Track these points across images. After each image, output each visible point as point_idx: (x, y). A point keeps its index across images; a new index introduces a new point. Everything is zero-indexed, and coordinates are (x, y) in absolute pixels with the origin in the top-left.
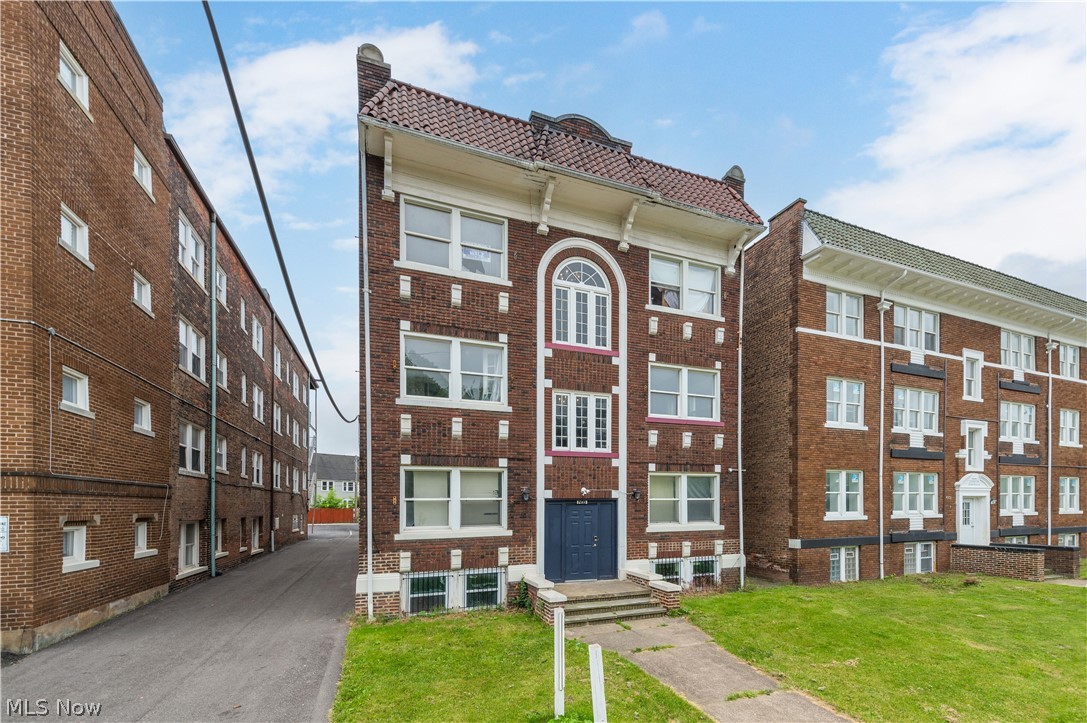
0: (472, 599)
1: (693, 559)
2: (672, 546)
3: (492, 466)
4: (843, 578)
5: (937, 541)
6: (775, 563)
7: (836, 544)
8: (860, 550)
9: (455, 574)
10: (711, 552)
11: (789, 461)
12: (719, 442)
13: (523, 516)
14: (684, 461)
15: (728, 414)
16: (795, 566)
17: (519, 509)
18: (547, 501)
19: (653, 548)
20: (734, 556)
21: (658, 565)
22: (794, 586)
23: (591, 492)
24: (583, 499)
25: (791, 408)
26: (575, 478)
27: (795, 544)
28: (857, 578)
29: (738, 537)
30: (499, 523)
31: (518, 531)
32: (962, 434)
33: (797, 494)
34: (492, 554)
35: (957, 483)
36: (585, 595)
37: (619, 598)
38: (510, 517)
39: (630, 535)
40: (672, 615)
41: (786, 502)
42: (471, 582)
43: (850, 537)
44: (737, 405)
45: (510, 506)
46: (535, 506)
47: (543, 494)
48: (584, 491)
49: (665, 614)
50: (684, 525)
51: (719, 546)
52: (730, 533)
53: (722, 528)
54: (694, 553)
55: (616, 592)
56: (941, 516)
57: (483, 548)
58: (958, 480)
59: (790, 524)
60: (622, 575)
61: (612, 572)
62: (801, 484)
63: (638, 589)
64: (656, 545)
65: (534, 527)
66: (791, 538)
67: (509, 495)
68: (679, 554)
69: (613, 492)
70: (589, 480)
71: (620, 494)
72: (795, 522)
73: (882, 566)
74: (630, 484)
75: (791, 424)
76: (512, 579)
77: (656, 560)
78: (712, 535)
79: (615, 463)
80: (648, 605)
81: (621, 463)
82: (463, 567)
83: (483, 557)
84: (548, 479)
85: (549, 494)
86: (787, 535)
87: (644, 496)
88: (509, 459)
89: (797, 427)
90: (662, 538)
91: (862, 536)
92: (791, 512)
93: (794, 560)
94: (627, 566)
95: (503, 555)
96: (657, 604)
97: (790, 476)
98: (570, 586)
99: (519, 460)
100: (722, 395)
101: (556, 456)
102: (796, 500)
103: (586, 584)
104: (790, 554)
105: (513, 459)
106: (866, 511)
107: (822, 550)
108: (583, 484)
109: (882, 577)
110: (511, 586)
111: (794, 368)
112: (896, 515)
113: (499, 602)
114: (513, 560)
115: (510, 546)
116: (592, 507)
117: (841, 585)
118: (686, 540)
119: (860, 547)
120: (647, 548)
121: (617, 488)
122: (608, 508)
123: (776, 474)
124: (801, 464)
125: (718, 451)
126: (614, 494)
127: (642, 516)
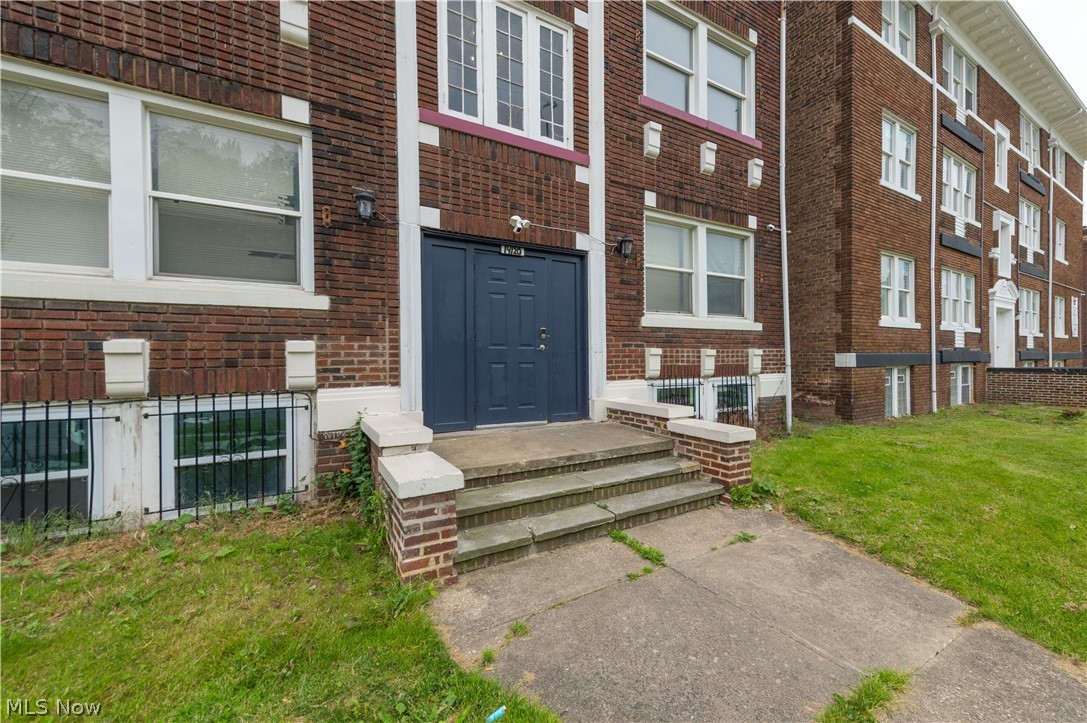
0: (192, 485)
1: (718, 381)
2: (685, 355)
3: (258, 112)
4: (896, 413)
5: (975, 364)
6: (809, 391)
7: (890, 362)
8: (912, 372)
9: (128, 413)
10: (742, 370)
11: (835, 233)
12: (755, 174)
13: (362, 264)
14: (702, 198)
15: (766, 127)
16: (848, 395)
17: (349, 244)
18: (427, 233)
19: (654, 360)
20: (775, 377)
21: (659, 392)
22: (848, 426)
23: (532, 229)
24: (514, 243)
25: (839, 148)
26: (495, 191)
27: (847, 360)
28: (909, 412)
29: (782, 344)
30: (293, 278)
31: (348, 301)
32: (994, 229)
33: (850, 282)
34: (264, 355)
35: (990, 290)
36: (522, 459)
37: (608, 462)
38: (322, 261)
39: (613, 330)
40: (738, 502)
41: (831, 297)
42: (190, 436)
43: (904, 352)
44: (778, 118)
45: (320, 231)
46: (395, 240)
47: (414, 216)
48: (519, 222)
49: (720, 497)
50: (701, 318)
51: (755, 357)
52: (771, 338)
53: (759, 327)
54: (720, 371)
55: (598, 448)
56: (978, 330)
57: (231, 337)
58: (992, 286)
59: (838, 329)
60: (597, 412)
61: (576, 403)
62: (856, 266)
63: (644, 441)
64: (659, 351)
65: (394, 293)
66: (839, 351)
67: (318, 202)
68: (694, 371)
69: (578, 235)
70: (526, 201)
71: (593, 242)
72: (847, 327)
73: (934, 395)
74: (611, 227)
75: (838, 174)
76: (326, 424)
77: (660, 382)
78: (744, 340)
79: (581, 175)
80: (678, 477)
81: (593, 176)
82: (156, 391)
83: (231, 364)
84: (428, 181)
85: (432, 218)
86: (832, 347)
87: (638, 253)
88: (315, 106)
89: (850, 176)
90: (668, 338)
91: (913, 353)
92: (838, 311)
93: (844, 386)
94: (608, 393)
95: (301, 361)
96: (693, 475)
97: (837, 255)
98: (486, 437)
99: (345, 114)
100: (757, 92)
101: (448, 129)
102: (850, 292)
103: (525, 431)
104: (837, 377)
105: (330, 109)
106: (918, 318)
107: (876, 370)
108: (515, 209)
109: (935, 410)
110: (325, 443)
111: (846, 82)
112: (944, 326)
113: (289, 486)
114: (331, 374)
115: (322, 336)
116: (535, 263)
117: (893, 424)
118: (706, 345)
119: (912, 367)
120: (643, 356)
121: (585, 229)
122: (566, 270)
123: (810, 257)
124: (855, 235)
125: (751, 191)
126: (581, 242)
127: (634, 293)
